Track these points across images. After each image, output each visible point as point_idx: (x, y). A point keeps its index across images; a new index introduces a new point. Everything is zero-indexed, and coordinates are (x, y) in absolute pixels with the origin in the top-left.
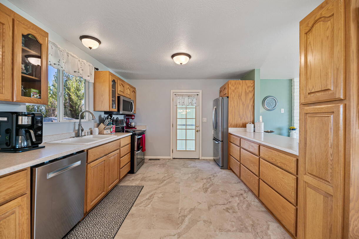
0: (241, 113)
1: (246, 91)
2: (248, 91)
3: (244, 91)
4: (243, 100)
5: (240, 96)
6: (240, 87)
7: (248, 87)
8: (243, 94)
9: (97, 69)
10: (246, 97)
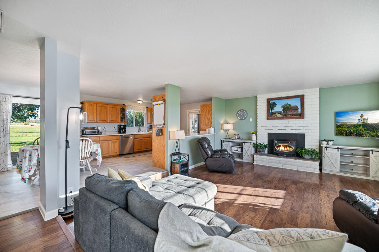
0: (206, 123)
1: (208, 110)
2: (209, 110)
3: (207, 110)
4: (207, 115)
5: (205, 114)
6: (206, 108)
7: (210, 108)
8: (207, 112)
9: (148, 107)
10: (208, 114)
